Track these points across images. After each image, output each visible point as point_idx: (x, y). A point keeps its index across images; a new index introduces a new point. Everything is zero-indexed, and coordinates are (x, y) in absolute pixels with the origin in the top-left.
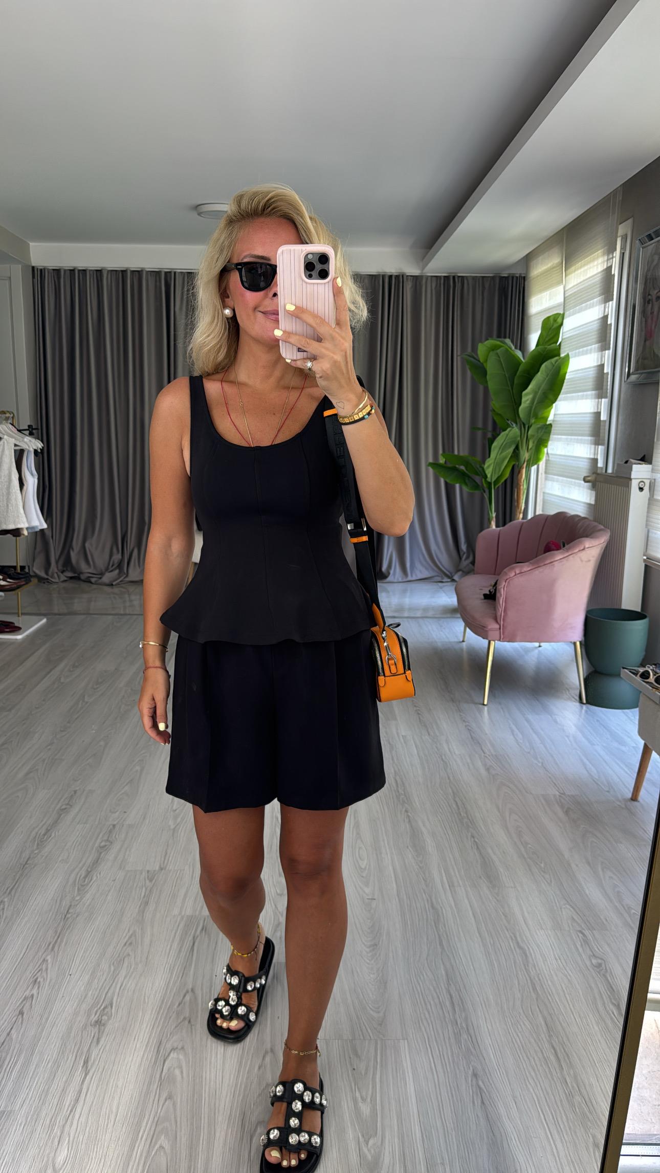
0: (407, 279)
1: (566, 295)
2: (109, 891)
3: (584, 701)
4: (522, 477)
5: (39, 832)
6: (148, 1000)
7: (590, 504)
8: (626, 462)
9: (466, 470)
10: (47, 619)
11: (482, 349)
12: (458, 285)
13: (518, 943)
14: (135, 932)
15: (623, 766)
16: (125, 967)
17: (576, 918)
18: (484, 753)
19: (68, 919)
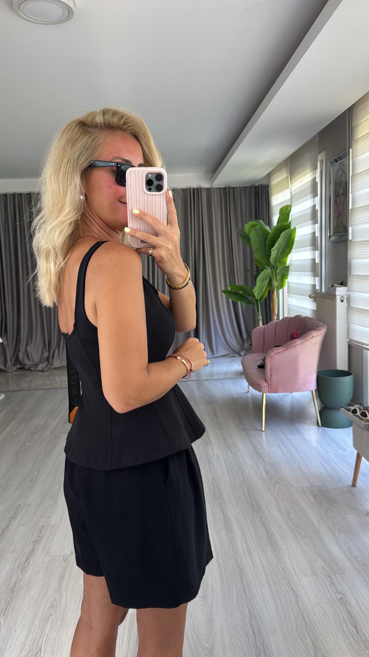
0: (203, 190)
1: (292, 194)
2: (40, 571)
3: (320, 425)
4: (274, 296)
6: (64, 646)
7: (313, 310)
8: (332, 286)
9: (243, 292)
10: (5, 395)
11: (247, 227)
12: (232, 192)
13: (291, 587)
14: (55, 598)
15: (346, 465)
16: (49, 623)
17: (325, 567)
18: (264, 462)
19: (14, 591)
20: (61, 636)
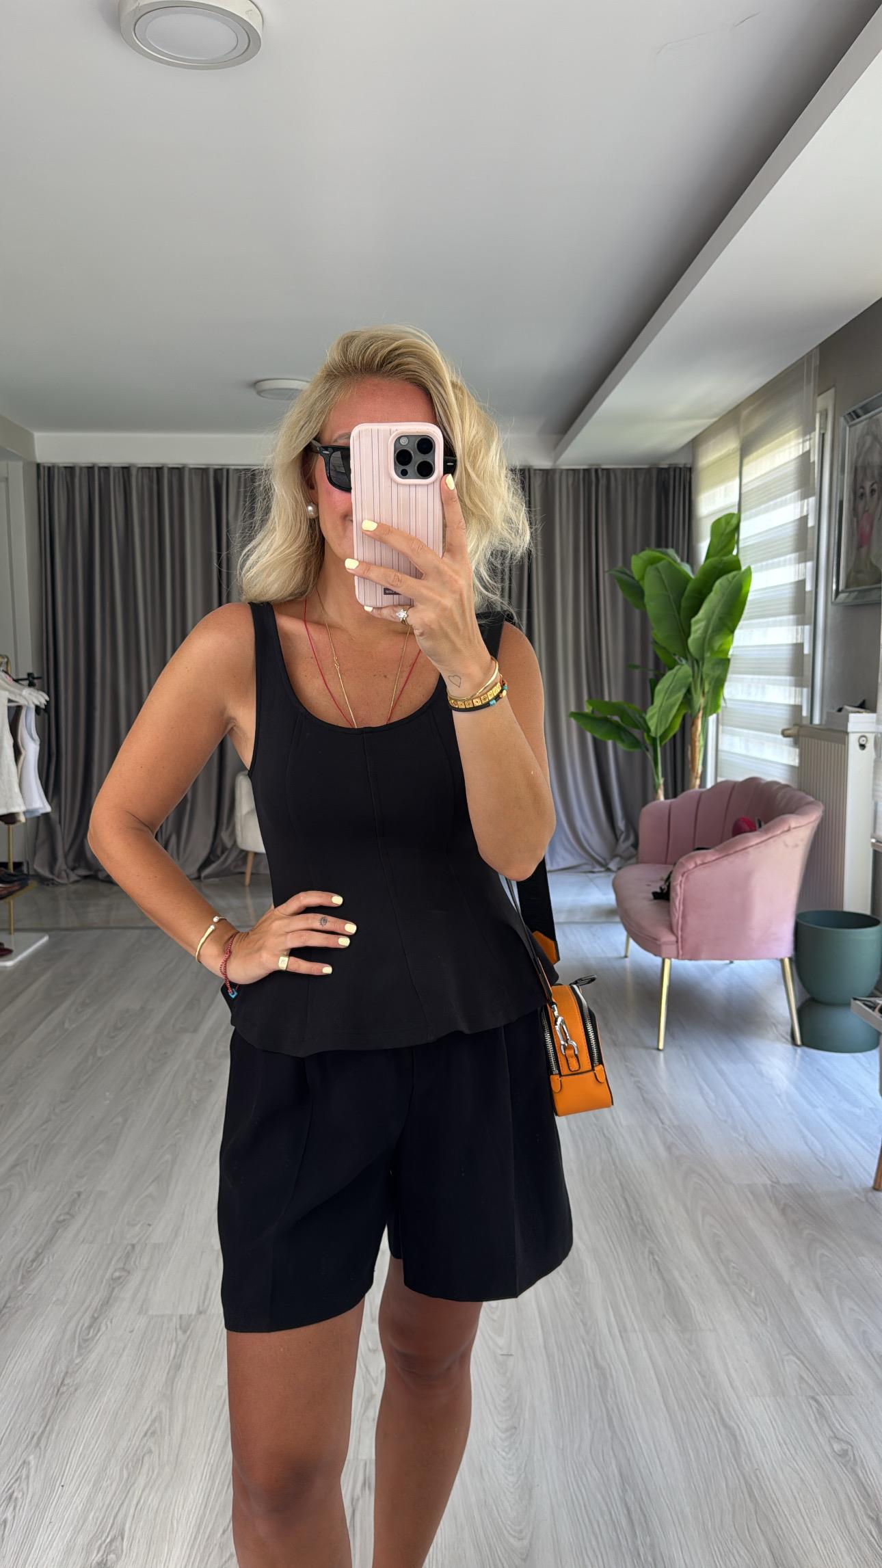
0: (535, 474)
1: (743, 492)
2: (124, 1348)
3: (799, 1042)
4: (696, 730)
5: (25, 1258)
7: (792, 767)
8: (840, 710)
9: (622, 721)
10: (50, 937)
11: (636, 562)
12: (603, 482)
13: (723, 1419)
14: (160, 1412)
15: (859, 1139)
16: (145, 1470)
17: (805, 1376)
18: (662, 1123)
19: (63, 1393)
20: (171, 1504)
